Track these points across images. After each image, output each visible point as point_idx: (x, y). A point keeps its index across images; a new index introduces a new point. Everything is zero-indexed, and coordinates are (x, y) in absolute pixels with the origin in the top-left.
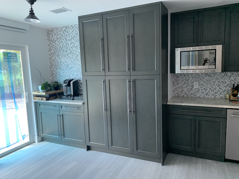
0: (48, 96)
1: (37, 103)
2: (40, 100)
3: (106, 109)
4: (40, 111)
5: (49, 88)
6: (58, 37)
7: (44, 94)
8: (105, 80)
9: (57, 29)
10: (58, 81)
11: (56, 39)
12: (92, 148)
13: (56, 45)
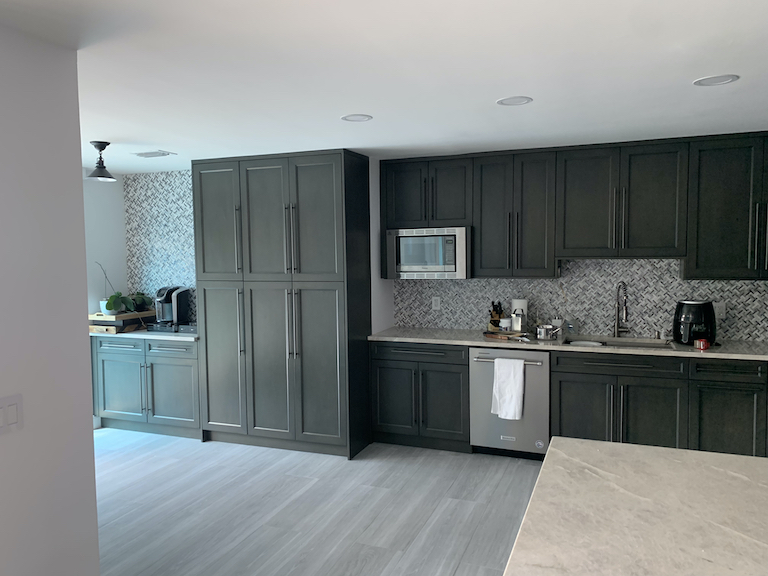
0: (121, 323)
1: (94, 340)
2: (102, 332)
3: (244, 351)
4: (101, 357)
5: (123, 308)
6: (149, 193)
7: (113, 318)
8: (243, 290)
9: (146, 175)
10: (145, 292)
11: (142, 198)
12: (214, 436)
13: (143, 211)
